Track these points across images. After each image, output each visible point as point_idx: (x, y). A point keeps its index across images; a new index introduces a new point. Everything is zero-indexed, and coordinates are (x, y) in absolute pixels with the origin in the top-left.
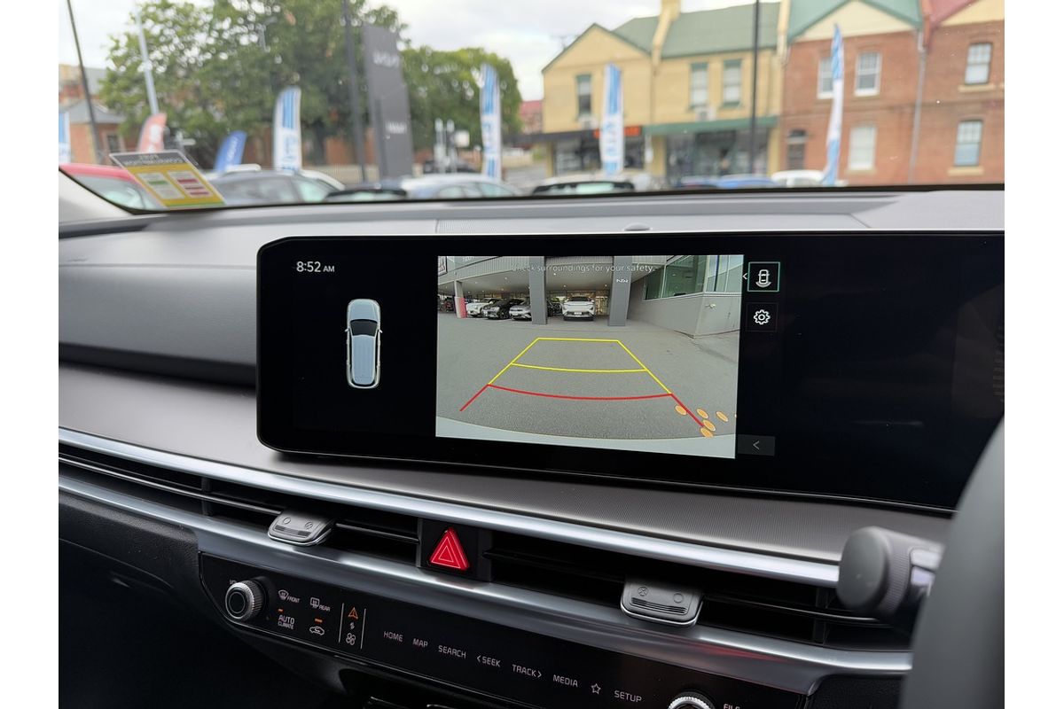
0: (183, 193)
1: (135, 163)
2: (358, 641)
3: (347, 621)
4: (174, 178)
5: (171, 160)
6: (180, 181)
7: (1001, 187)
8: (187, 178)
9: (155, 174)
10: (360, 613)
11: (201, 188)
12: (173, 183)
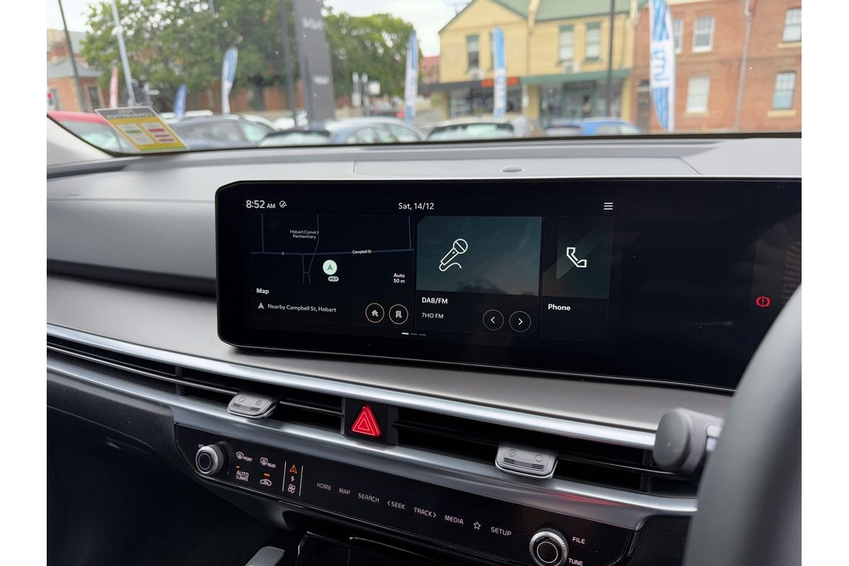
0: (153, 139)
1: (115, 116)
2: (297, 490)
3: (289, 475)
4: (146, 128)
5: (144, 114)
6: (152, 131)
7: (798, 135)
8: (156, 128)
9: (131, 125)
10: (298, 469)
11: (168, 136)
12: (145, 132)
